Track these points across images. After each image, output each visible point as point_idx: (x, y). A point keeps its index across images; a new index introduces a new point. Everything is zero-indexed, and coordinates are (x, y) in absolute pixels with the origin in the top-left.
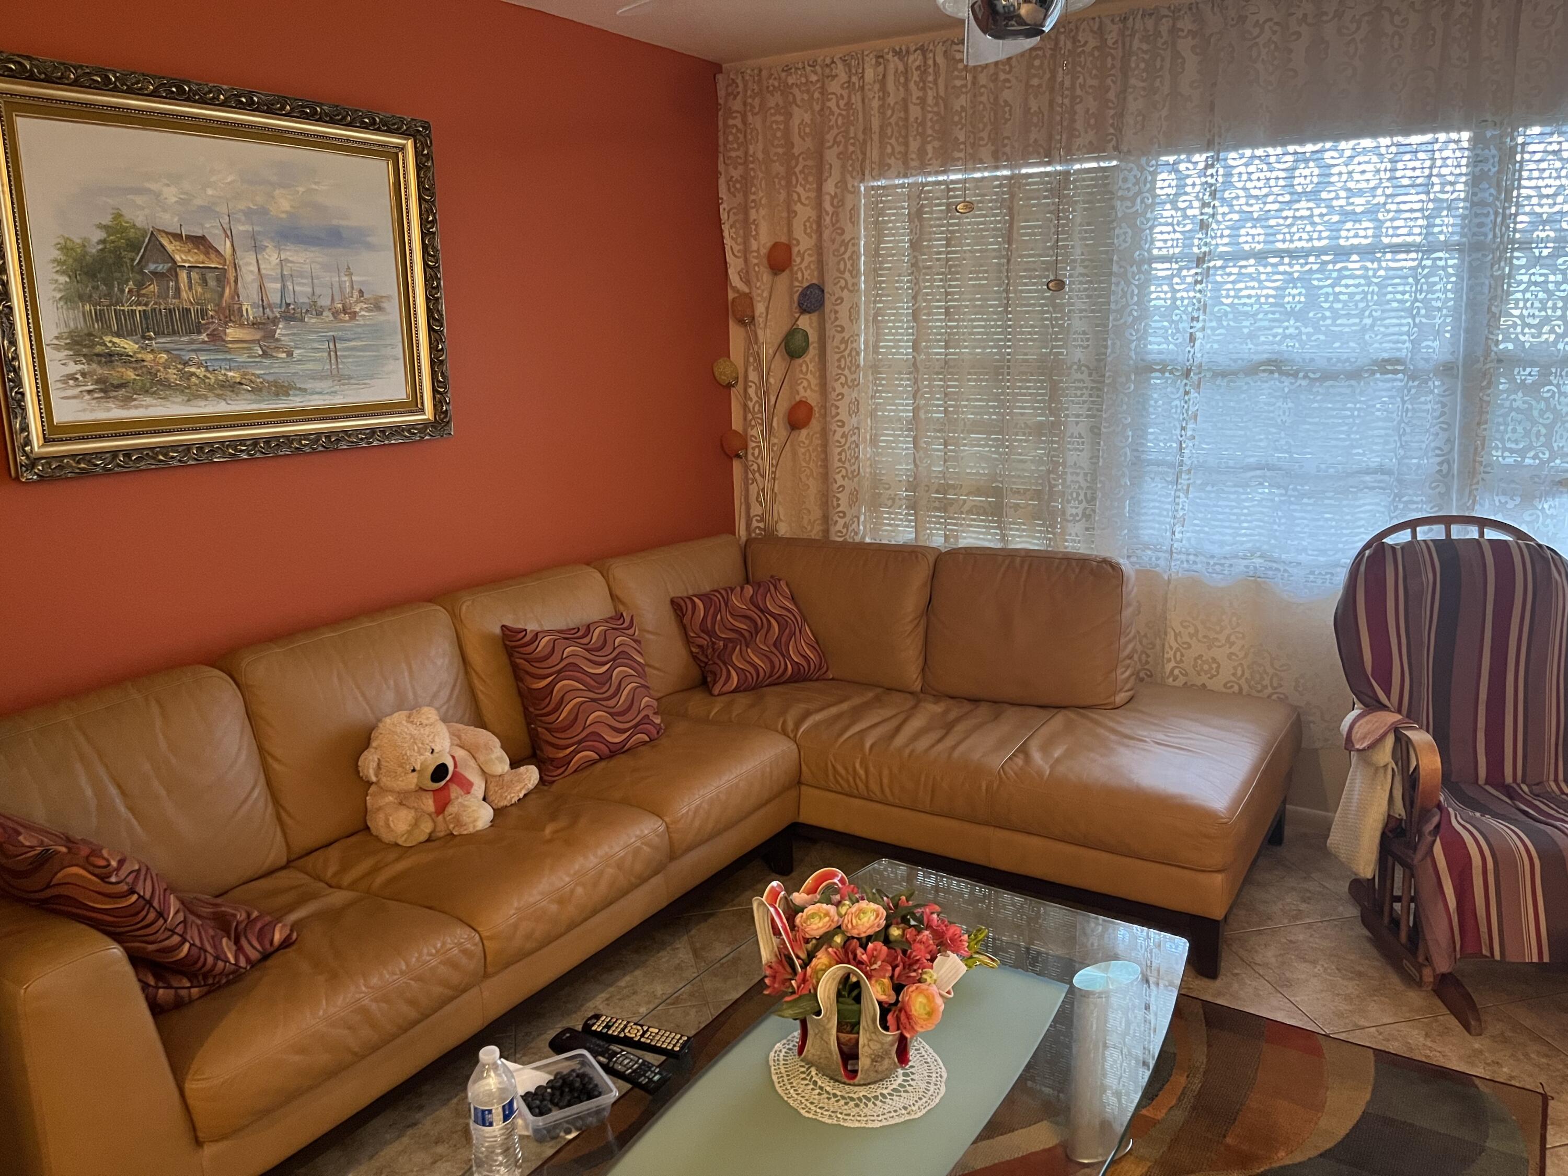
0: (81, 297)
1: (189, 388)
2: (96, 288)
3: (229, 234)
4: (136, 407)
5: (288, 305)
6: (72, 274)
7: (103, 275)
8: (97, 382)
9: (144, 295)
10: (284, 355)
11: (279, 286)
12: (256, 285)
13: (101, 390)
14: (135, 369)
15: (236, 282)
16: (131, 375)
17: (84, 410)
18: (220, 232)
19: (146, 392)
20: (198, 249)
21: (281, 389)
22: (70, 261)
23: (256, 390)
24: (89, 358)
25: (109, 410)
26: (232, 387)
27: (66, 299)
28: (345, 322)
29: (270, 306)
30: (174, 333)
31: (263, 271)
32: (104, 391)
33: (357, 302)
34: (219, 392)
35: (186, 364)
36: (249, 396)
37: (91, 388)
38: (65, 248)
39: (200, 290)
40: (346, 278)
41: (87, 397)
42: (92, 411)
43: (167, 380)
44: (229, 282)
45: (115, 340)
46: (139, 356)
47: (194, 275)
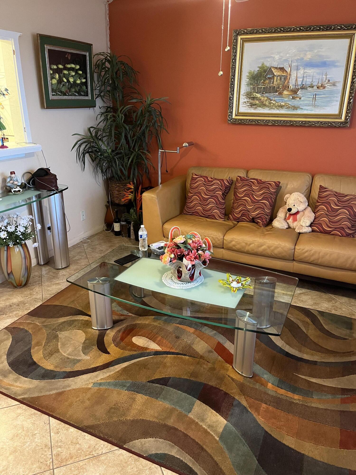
0: (251, 84)
1: (271, 106)
2: (254, 82)
3: (290, 66)
4: (257, 110)
5: (303, 85)
6: (250, 79)
7: (256, 79)
8: (250, 104)
9: (265, 83)
10: (298, 99)
11: (301, 79)
12: (295, 80)
13: (250, 105)
14: (259, 101)
15: (289, 79)
16: (257, 102)
17: (246, 110)
18: (288, 66)
19: (260, 107)
20: (281, 71)
21: (295, 108)
22: (250, 75)
23: (288, 108)
24: (250, 98)
25: (251, 110)
26: (282, 107)
27: (247, 85)
28: (321, 89)
29: (298, 85)
30: (270, 92)
31: (298, 76)
32: (251, 106)
33: (327, 83)
34: (278, 108)
35: (271, 100)
36: (285, 109)
37: (248, 105)
38: (250, 73)
39: (279, 81)
40: (324, 76)
41: (247, 107)
42: (248, 110)
43: (265, 104)
44: (287, 79)
45: (256, 94)
46: (260, 98)
47: (278, 78)
